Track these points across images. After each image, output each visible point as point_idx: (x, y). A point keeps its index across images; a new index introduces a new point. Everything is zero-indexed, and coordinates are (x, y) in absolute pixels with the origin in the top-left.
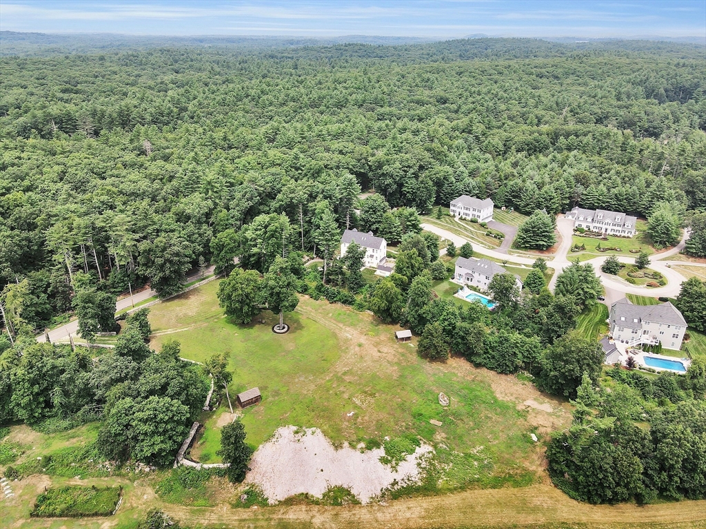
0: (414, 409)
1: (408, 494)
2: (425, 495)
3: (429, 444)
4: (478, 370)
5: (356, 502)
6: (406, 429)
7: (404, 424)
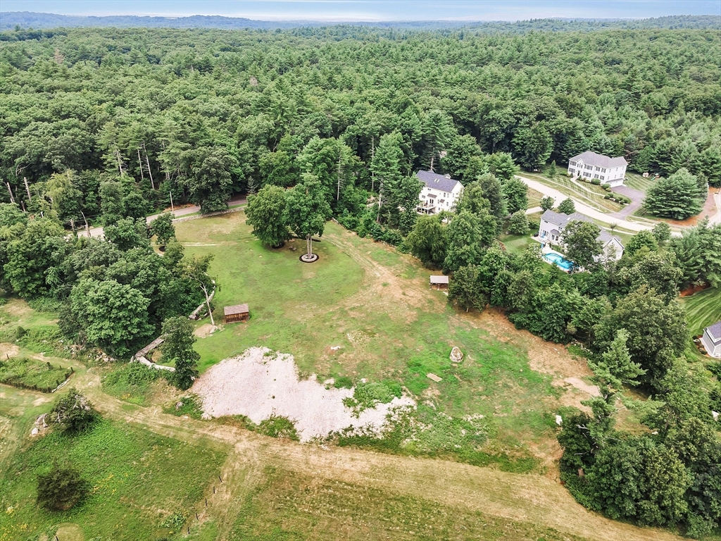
0: (413, 358)
1: (358, 445)
2: (380, 451)
3: (413, 398)
4: (518, 333)
5: (294, 438)
6: (393, 375)
7: (393, 370)
